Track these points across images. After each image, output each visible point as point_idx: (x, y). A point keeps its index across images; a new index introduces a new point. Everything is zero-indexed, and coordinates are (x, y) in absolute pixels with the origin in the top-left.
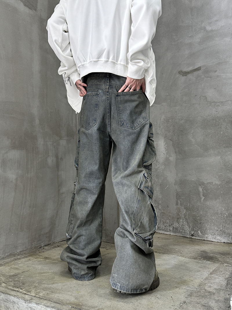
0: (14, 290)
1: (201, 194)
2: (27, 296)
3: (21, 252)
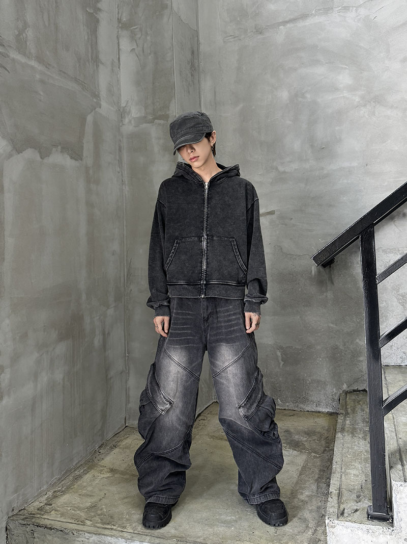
0: (106, 528)
1: (280, 359)
2: (125, 535)
3: (76, 464)
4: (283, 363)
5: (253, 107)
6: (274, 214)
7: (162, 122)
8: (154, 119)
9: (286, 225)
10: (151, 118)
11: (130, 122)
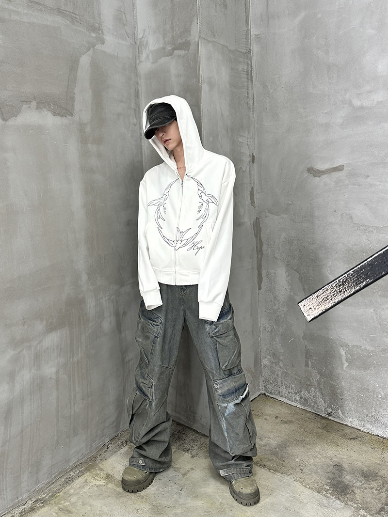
1: (344, 358)
4: (348, 364)
5: (319, 16)
6: (342, 170)
7: (182, 52)
8: (174, 49)
9: (359, 185)
10: (170, 48)
11: (148, 56)
